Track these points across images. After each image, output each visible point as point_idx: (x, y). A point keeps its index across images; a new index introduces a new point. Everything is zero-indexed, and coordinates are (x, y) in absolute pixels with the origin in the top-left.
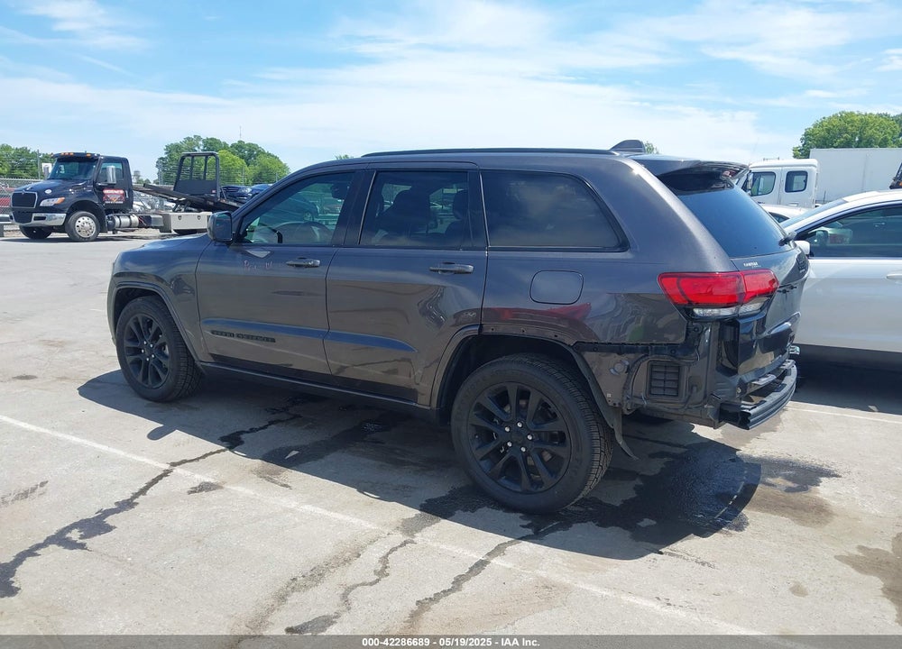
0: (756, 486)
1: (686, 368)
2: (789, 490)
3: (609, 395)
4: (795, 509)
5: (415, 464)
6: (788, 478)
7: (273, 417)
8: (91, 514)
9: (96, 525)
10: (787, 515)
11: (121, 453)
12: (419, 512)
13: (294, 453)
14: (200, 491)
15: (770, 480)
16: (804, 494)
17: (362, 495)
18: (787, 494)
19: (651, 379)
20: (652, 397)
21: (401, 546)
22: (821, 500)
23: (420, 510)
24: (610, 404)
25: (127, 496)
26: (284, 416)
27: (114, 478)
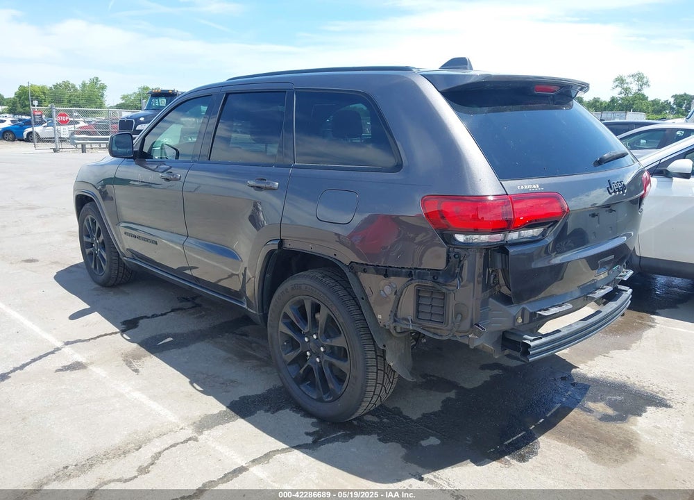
0: (571, 410)
1: (452, 296)
2: (606, 418)
3: (379, 317)
4: (598, 441)
5: (259, 359)
6: (611, 404)
7: (179, 305)
10: (585, 448)
11: (37, 330)
12: (224, 408)
13: (170, 339)
14: (66, 370)
15: (591, 405)
16: (619, 424)
17: (190, 386)
18: (599, 423)
19: (418, 304)
20: (421, 322)
21: (182, 443)
22: (633, 433)
23: (228, 407)
24: (381, 325)
25: (8, 369)
26: (189, 304)
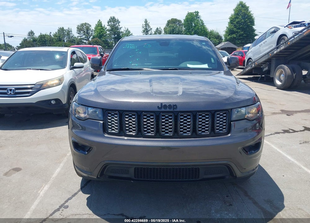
8: (286, 133)
9: (285, 131)
11: (273, 146)
25: (276, 135)
27: (278, 139)
